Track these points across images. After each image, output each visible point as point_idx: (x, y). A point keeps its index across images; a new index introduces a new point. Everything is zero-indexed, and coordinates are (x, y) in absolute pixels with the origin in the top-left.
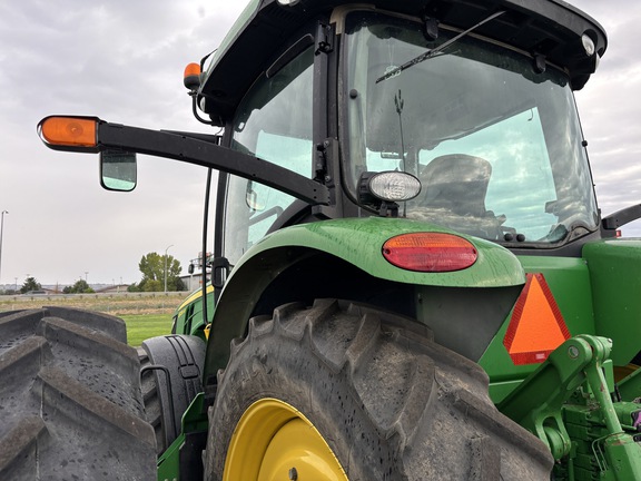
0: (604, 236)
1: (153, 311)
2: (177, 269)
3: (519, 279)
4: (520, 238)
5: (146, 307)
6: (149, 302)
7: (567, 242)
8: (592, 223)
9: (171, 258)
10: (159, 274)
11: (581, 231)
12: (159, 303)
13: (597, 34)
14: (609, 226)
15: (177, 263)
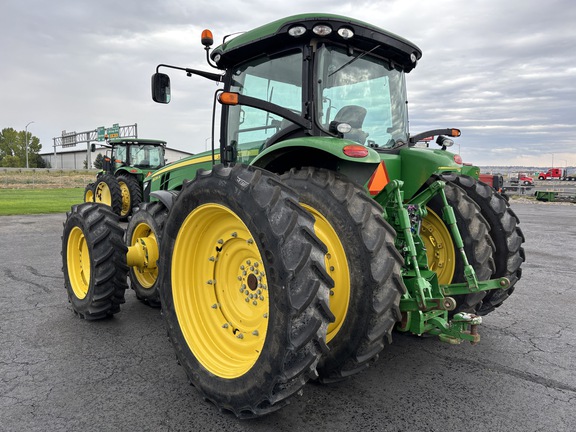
0: (410, 146)
1: (24, 186)
2: (36, 145)
3: (378, 161)
4: (377, 146)
5: (13, 182)
6: (16, 177)
7: (395, 148)
8: (405, 140)
9: (29, 135)
10: (16, 150)
11: (400, 143)
12: (27, 178)
13: (418, 54)
14: (412, 141)
15: (36, 140)
